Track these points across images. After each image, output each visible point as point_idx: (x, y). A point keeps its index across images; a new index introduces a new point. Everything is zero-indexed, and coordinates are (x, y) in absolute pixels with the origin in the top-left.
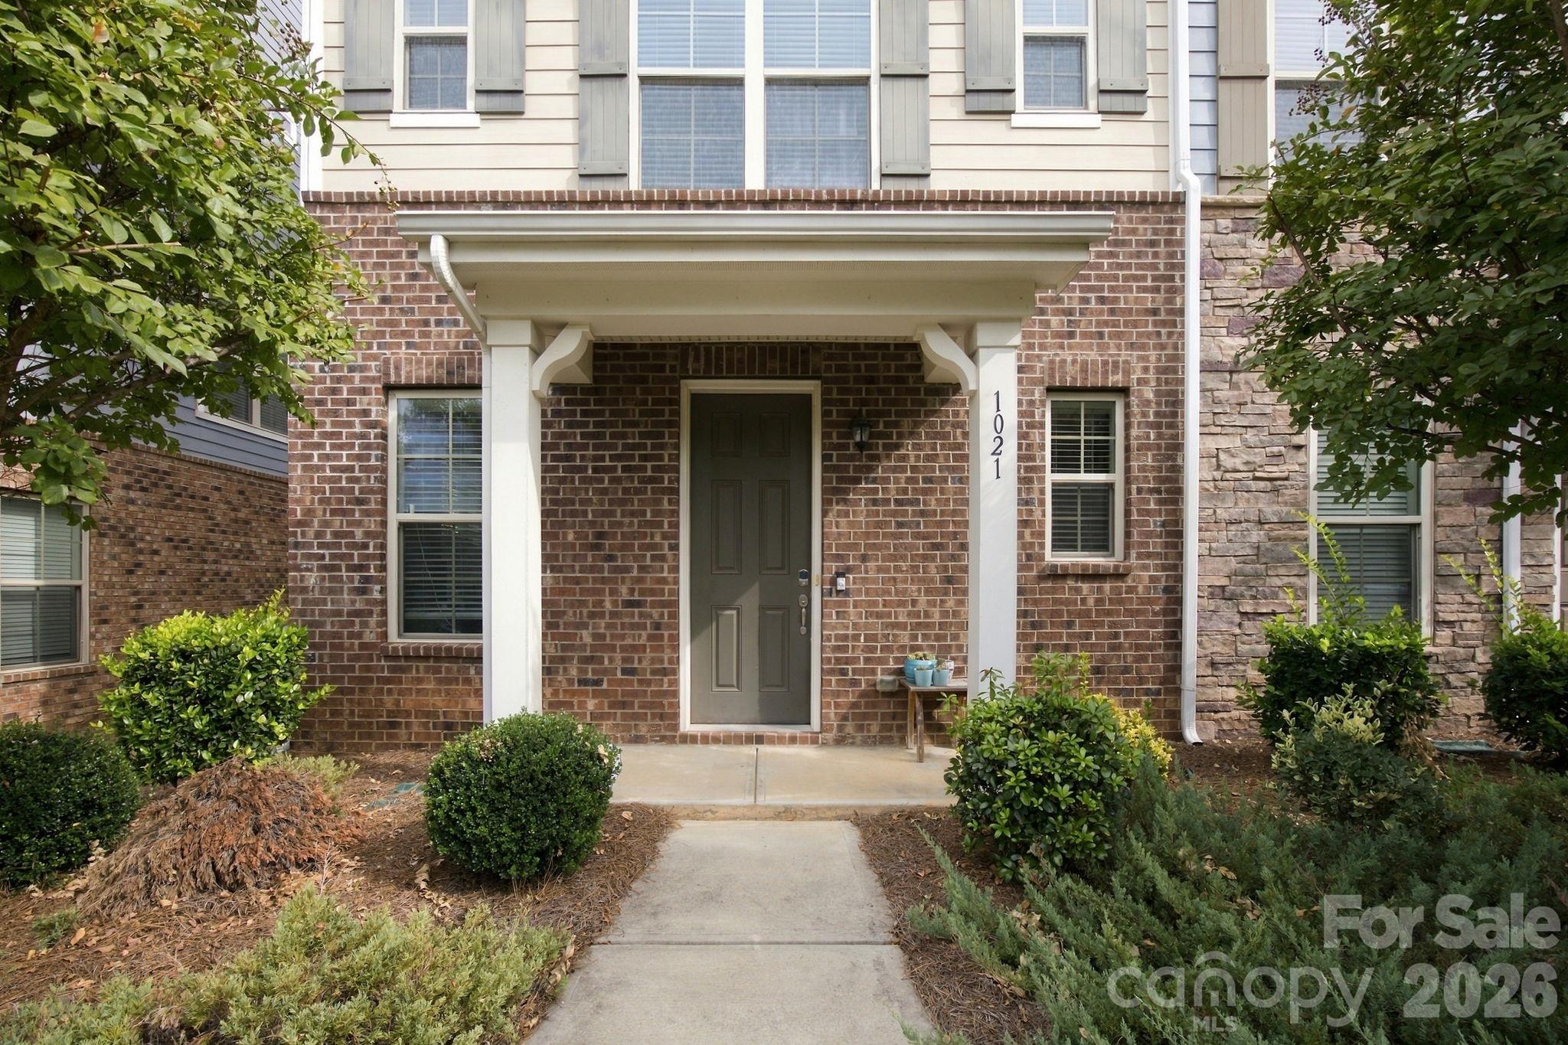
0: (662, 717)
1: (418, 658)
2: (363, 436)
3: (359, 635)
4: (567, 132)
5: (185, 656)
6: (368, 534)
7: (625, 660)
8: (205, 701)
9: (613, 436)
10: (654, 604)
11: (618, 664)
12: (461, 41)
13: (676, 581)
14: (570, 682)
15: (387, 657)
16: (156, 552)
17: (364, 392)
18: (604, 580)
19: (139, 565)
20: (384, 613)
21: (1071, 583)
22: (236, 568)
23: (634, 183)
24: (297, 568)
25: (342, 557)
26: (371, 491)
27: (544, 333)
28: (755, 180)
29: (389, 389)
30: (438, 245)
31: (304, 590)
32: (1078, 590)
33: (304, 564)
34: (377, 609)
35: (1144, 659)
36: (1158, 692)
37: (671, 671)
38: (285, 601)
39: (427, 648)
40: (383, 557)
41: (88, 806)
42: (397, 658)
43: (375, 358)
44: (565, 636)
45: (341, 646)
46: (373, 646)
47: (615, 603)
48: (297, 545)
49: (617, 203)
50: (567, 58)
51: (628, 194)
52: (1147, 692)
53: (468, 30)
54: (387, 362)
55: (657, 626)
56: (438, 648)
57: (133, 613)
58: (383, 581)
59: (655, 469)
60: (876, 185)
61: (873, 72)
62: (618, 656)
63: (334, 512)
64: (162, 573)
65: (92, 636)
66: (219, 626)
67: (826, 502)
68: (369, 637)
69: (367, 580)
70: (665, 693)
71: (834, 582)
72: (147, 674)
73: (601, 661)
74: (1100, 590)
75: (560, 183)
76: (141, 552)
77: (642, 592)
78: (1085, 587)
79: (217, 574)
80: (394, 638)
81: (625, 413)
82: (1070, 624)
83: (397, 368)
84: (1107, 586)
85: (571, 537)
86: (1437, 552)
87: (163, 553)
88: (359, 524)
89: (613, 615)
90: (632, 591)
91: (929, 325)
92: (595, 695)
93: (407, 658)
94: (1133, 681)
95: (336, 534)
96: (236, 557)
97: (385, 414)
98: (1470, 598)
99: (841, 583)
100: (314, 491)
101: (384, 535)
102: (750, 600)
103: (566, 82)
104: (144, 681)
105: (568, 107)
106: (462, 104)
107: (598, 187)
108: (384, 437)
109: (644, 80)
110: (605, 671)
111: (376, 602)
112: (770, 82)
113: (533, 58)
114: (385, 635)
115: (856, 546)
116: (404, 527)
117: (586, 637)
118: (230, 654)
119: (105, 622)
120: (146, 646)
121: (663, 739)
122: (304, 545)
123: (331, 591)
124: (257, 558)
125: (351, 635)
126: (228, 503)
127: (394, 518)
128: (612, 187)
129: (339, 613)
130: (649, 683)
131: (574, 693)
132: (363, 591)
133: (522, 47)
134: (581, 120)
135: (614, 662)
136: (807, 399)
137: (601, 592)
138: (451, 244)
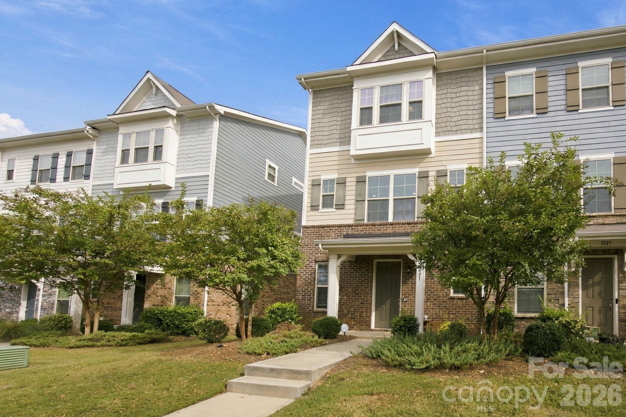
0: (367, 326)
1: (319, 313)
2: (311, 271)
3: (309, 308)
4: (353, 211)
5: (278, 309)
6: (311, 289)
7: (360, 314)
8: (281, 317)
9: (359, 271)
10: (366, 303)
11: (358, 315)
12: (333, 195)
13: (371, 299)
14: (349, 318)
15: (314, 313)
16: (268, 292)
17: (312, 262)
18: (356, 299)
19: (264, 295)
20: (313, 304)
21: (456, 300)
22: (285, 297)
23: (366, 222)
24: (298, 295)
25: (306, 293)
26: (312, 281)
27: (339, 256)
28: (390, 219)
29: (316, 262)
30: (320, 245)
31: (299, 299)
32: (458, 302)
33: (299, 295)
34: (312, 304)
35: (473, 317)
36: (476, 324)
37: (370, 317)
38: (295, 301)
39: (321, 311)
40: (314, 294)
41: (266, 328)
42: (316, 313)
43: (314, 256)
44: (348, 309)
45: (305, 310)
46: (310, 310)
47: (358, 303)
48: (298, 291)
49: (361, 225)
50: (353, 197)
51: (364, 224)
52: (473, 324)
53: (334, 193)
54: (316, 257)
55: (367, 308)
56: (323, 311)
57: (262, 306)
58: (314, 298)
59: (367, 277)
60: (416, 220)
61: (416, 197)
62: (359, 313)
63: (305, 285)
64: (269, 297)
65: (254, 310)
66: (284, 305)
67: (403, 284)
68: (310, 308)
69: (311, 298)
70: (368, 321)
71: (403, 299)
72: (272, 312)
73: (355, 314)
74: (463, 302)
75: (351, 222)
76: (265, 292)
77: (364, 301)
78: (459, 301)
79: (280, 298)
80: (315, 309)
81: (362, 266)
82: (456, 309)
83: (318, 258)
84: (464, 301)
85: (350, 290)
86: (548, 294)
87: (270, 293)
88: (309, 287)
89: (358, 305)
90: (362, 301)
91: (409, 253)
92: (354, 321)
93: (317, 313)
94: (470, 321)
95: (305, 289)
96: (285, 294)
97: (315, 266)
98: (557, 305)
99: (405, 299)
100: (302, 281)
101: (314, 289)
102: (388, 303)
103: (353, 202)
104: (272, 313)
105: (353, 207)
106: (333, 207)
107: (358, 222)
108: (315, 271)
109: (368, 201)
110: (356, 316)
111: (311, 302)
112: (394, 199)
113: (347, 198)
114: (313, 308)
115: (408, 292)
116: (317, 287)
117: (352, 309)
118: (285, 309)
119: (256, 307)
120: (272, 308)
121: (367, 330)
122: (299, 291)
123: (304, 300)
124: (290, 294)
125: (307, 308)
126: (284, 281)
127: (316, 286)
128: (361, 222)
129: (305, 304)
130: (364, 319)
131: (349, 320)
132: (309, 300)
133: (345, 196)
134: (356, 209)
135: (357, 314)
136: (401, 262)
137: (356, 301)
138: (322, 245)
